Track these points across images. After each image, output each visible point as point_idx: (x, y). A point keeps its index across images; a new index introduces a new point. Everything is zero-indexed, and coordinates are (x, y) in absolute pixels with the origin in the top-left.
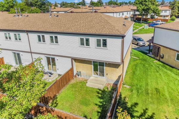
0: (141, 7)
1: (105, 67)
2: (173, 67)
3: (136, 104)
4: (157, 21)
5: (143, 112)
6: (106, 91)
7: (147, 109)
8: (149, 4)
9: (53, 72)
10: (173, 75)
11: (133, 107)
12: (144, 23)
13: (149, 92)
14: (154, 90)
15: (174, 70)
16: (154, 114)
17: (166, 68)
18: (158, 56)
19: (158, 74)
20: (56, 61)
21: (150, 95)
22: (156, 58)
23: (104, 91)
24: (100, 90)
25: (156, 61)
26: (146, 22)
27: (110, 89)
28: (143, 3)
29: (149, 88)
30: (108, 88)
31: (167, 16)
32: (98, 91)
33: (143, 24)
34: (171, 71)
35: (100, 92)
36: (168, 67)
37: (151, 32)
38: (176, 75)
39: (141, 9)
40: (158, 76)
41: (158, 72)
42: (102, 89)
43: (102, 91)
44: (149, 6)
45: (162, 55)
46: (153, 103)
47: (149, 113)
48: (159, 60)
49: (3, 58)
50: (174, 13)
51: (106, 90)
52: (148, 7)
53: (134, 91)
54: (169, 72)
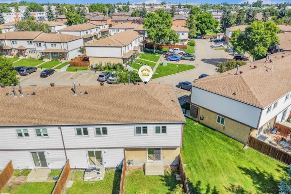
0: (153, 31)
1: (161, 151)
2: (214, 130)
3: (199, 182)
4: (175, 49)
5: (207, 188)
6: (169, 176)
7: (209, 184)
8: (164, 28)
9: (97, 167)
10: (217, 139)
11: (198, 186)
12: (158, 53)
13: (205, 165)
14: (207, 162)
15: (216, 132)
16: (215, 187)
17: (208, 131)
18: (197, 117)
19: (203, 141)
20: (103, 155)
21: (206, 169)
22: (195, 119)
23: (166, 177)
24: (162, 176)
25: (196, 124)
26: (160, 51)
27: (170, 173)
28: (155, 25)
29: (202, 161)
30: (168, 172)
31: (185, 40)
32: (160, 178)
33: (158, 55)
34: (214, 134)
35: (163, 179)
36: (210, 130)
37: (173, 72)
38: (220, 139)
39: (154, 35)
40: (204, 144)
41: (202, 138)
42: (163, 175)
43: (164, 177)
44: (165, 32)
45: (202, 116)
46: (211, 177)
47: (212, 188)
48: (199, 122)
49: (11, 161)
50: (192, 34)
51: (167, 175)
52: (163, 33)
53: (192, 169)
54: (212, 136)
